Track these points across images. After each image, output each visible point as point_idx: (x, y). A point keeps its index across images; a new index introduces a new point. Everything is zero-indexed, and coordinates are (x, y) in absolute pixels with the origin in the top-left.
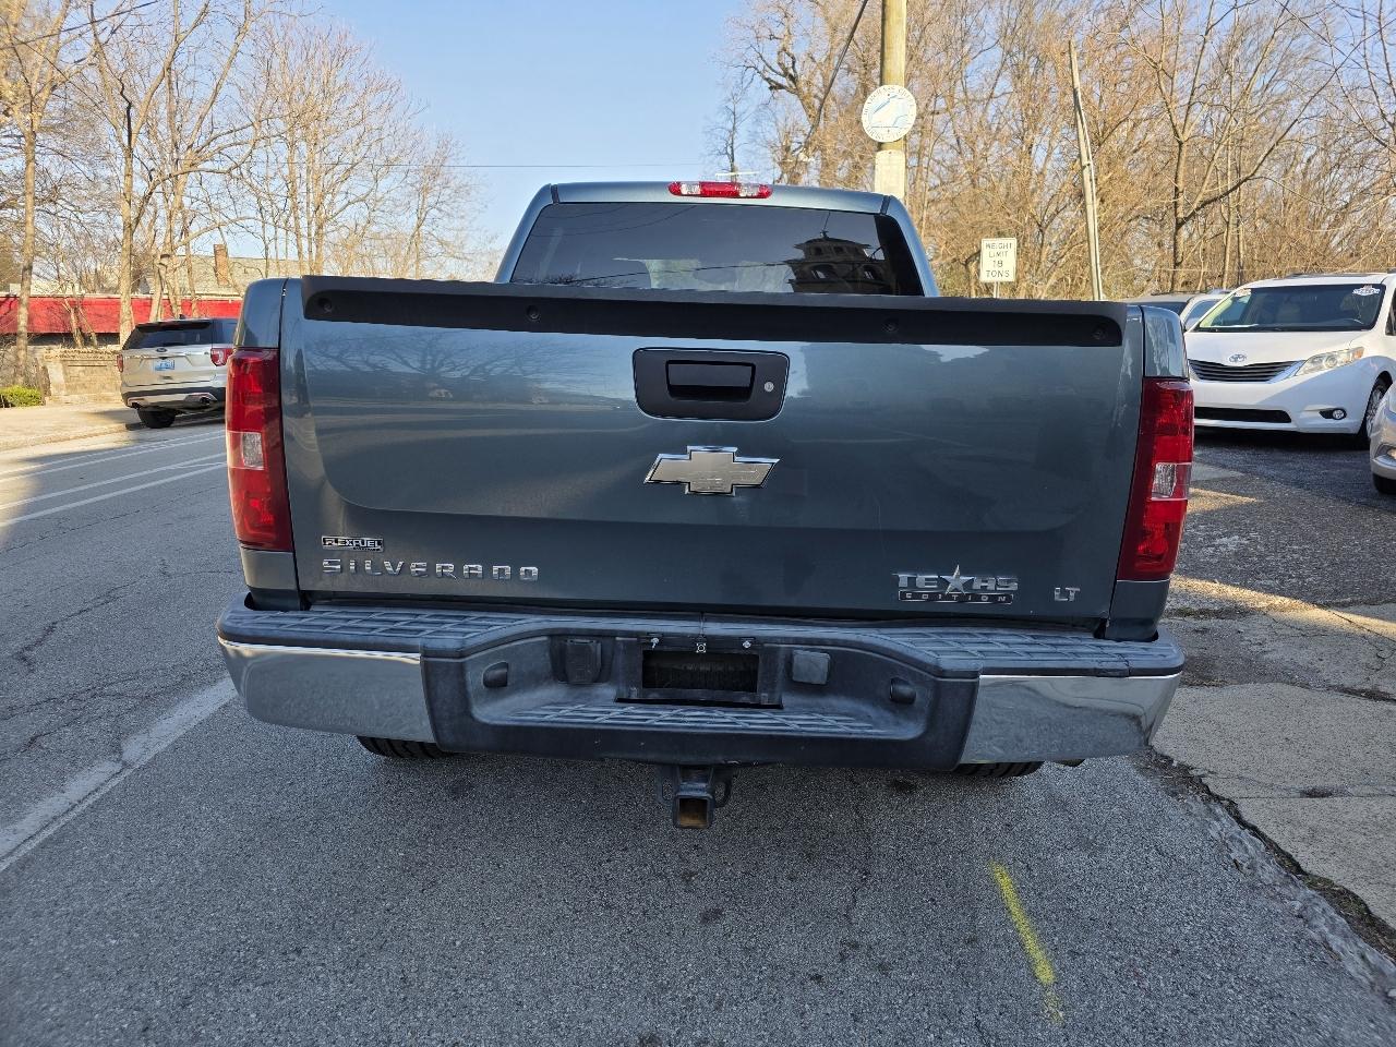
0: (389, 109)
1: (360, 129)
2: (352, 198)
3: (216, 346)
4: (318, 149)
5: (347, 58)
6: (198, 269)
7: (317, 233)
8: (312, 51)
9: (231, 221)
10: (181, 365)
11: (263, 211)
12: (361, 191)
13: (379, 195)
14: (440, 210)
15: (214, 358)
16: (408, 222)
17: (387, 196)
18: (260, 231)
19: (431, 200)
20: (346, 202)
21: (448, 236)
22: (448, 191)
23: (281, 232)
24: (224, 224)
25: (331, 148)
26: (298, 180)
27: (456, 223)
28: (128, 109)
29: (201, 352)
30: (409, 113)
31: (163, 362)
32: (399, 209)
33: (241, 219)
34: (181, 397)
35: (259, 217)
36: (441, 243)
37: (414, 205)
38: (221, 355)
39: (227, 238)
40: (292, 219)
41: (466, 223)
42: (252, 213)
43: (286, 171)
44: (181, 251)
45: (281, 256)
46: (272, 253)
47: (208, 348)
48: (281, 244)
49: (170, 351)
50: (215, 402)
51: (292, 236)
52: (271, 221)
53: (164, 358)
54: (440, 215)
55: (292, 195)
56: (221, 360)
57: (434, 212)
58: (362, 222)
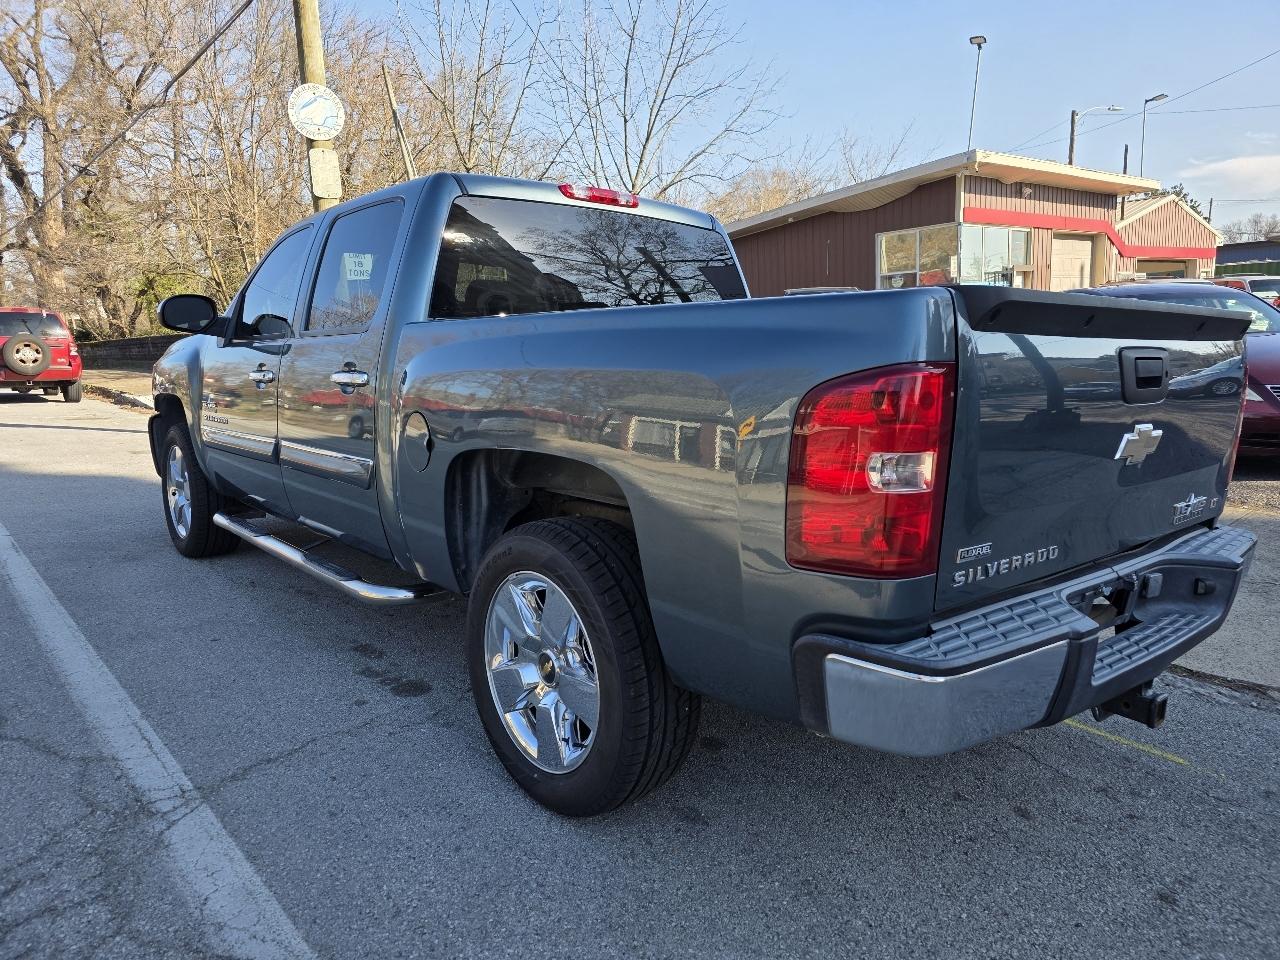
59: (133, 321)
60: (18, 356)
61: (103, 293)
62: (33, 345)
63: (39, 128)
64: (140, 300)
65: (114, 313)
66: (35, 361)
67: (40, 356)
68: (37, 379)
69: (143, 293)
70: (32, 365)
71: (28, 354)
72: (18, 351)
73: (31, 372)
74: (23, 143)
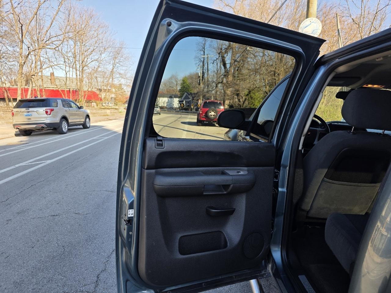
0: (105, 33)
1: (97, 39)
2: (93, 60)
3: (47, 108)
4: (83, 45)
5: (93, 17)
6: (45, 80)
7: (82, 69)
8: (82, 15)
9: (55, 65)
10: (35, 115)
11: (66, 63)
12: (96, 57)
13: (102, 59)
14: (119, 64)
15: (47, 112)
16: (110, 67)
17: (104, 59)
18: (64, 68)
19: (117, 61)
20: (91, 61)
21: (122, 72)
22: (122, 59)
23: (71, 69)
24: (53, 66)
25: (87, 44)
26: (77, 54)
27: (124, 68)
28: (22, 27)
29: (42, 110)
30: (111, 35)
31: (28, 113)
32: (107, 64)
33: (59, 64)
34: (34, 126)
35: (64, 64)
36: (120, 74)
37: (112, 62)
38: (49, 111)
39: (54, 70)
40: (74, 65)
41: (128, 68)
42: (62, 63)
43: (73, 50)
44: (40, 74)
45: (71, 76)
46: (68, 76)
47: (44, 108)
48: (71, 73)
49: (31, 109)
50: (46, 128)
51: (74, 70)
52: (68, 65)
53: (28, 112)
54: (119, 65)
55: (75, 57)
56: (49, 113)
57: (118, 64)
58: (96, 67)
59: (244, 103)
60: (210, 114)
61: (238, 95)
62: (214, 111)
63: (231, 51)
64: (246, 97)
65: (239, 100)
66: (214, 115)
67: (215, 114)
68: (214, 120)
69: (247, 95)
70: (213, 116)
71: (213, 113)
72: (210, 113)
73: (212, 118)
74: (227, 56)
